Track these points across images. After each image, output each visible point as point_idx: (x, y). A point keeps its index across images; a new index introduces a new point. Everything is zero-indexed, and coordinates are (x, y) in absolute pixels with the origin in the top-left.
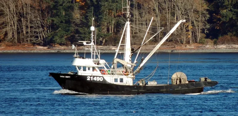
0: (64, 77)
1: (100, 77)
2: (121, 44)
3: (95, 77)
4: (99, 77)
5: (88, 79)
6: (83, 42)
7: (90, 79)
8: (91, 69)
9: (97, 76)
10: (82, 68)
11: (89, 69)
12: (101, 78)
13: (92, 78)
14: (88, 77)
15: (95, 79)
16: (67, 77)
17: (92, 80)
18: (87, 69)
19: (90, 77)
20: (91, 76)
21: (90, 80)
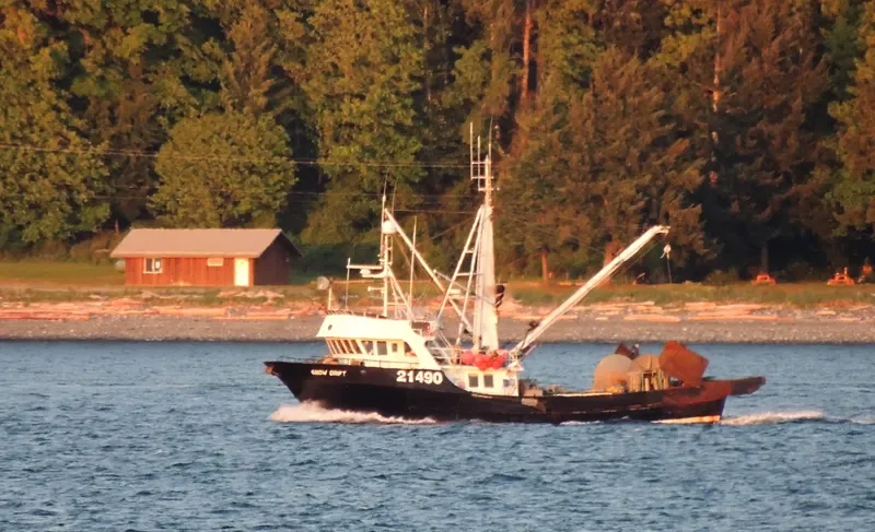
0: (325, 373)
1: (433, 371)
2: (460, 271)
3: (420, 373)
4: (430, 373)
5: (401, 379)
6: (359, 270)
7: (407, 377)
8: (401, 348)
9: (425, 371)
10: (375, 345)
11: (395, 347)
12: (437, 374)
13: (411, 374)
14: (399, 373)
15: (420, 378)
16: (333, 373)
17: (411, 380)
18: (389, 347)
19: (404, 373)
20: (408, 371)
21: (405, 380)
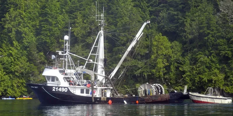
0: (33, 87)
2: (91, 53)
3: (60, 88)
4: (63, 88)
5: (54, 90)
6: (59, 52)
7: (56, 89)
9: (62, 87)
10: (51, 78)
11: (57, 79)
12: (66, 88)
13: (57, 88)
14: (53, 88)
15: (60, 90)
16: (35, 87)
18: (55, 79)
21: (55, 90)
